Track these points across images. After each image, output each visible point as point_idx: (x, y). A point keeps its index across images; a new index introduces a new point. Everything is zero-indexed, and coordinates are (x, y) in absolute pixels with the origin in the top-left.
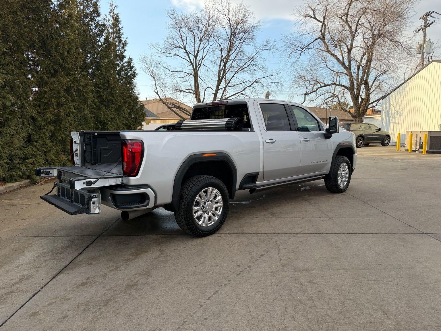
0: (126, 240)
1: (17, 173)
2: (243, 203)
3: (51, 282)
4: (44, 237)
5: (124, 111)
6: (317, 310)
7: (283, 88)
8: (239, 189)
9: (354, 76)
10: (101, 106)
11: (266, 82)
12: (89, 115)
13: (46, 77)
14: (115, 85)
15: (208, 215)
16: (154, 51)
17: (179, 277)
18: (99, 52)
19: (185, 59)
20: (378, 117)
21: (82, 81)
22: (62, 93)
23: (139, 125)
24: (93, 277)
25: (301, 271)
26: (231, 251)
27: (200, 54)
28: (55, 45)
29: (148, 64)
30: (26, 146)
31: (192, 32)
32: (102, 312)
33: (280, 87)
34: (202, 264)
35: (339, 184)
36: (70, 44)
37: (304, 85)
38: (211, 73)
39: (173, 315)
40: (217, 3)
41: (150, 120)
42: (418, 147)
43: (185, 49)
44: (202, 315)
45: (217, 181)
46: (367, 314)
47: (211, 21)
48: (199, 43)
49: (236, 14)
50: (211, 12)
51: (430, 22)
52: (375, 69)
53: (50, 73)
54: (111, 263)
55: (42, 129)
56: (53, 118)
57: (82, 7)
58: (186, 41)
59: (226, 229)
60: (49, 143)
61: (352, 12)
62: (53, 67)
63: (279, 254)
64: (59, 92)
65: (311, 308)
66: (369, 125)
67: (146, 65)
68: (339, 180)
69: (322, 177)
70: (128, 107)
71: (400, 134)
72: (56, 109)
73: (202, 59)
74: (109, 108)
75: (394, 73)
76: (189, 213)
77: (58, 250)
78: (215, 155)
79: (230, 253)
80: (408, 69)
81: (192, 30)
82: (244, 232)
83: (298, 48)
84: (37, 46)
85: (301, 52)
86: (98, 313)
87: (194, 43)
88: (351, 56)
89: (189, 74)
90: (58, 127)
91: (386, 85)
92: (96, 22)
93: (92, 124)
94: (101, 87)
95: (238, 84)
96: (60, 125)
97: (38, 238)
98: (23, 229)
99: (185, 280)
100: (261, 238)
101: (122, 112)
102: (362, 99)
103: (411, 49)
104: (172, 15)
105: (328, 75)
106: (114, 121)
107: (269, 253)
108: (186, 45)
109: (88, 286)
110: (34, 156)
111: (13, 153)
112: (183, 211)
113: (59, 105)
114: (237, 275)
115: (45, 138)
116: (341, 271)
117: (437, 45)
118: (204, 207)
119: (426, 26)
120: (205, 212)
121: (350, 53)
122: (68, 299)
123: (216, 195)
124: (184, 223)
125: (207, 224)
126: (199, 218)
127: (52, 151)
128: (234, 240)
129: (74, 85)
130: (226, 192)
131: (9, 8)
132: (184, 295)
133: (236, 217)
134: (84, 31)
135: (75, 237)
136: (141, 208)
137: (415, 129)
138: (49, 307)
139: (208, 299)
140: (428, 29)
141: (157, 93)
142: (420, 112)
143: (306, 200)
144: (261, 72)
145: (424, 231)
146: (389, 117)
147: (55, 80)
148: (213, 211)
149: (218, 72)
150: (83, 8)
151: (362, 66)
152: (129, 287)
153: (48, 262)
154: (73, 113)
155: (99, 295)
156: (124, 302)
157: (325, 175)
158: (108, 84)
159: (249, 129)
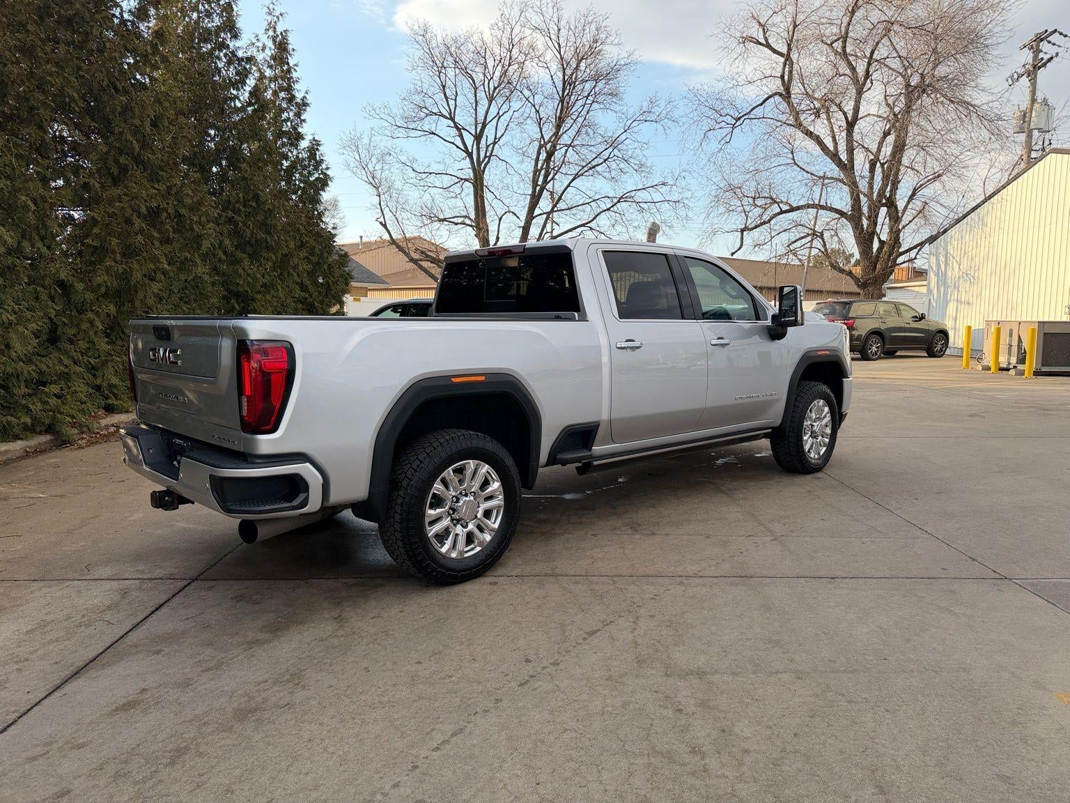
0: (258, 592)
1: (19, 418)
2: (568, 497)
3: (47, 700)
4: (55, 582)
5: (295, 267)
6: (708, 781)
7: (690, 214)
8: (548, 464)
9: (863, 185)
10: (240, 255)
11: (649, 199)
12: (206, 278)
13: (97, 185)
14: (274, 206)
15: (465, 530)
16: (377, 123)
17: (373, 689)
18: (235, 123)
19: (453, 143)
20: (918, 287)
21: (187, 195)
22: (138, 223)
23: (334, 301)
24: (156, 688)
25: (684, 675)
26: (515, 622)
27: (489, 132)
28: (121, 107)
29: (363, 156)
30: (43, 353)
31: (469, 79)
32: (161, 781)
33: (682, 213)
34: (437, 656)
35: (807, 450)
36: (160, 103)
37: (741, 208)
38: (516, 178)
39: (338, 791)
40: (531, 9)
41: (367, 290)
42: (1014, 360)
43: (452, 119)
44: (413, 792)
45: (490, 445)
46: (835, 792)
47: (515, 52)
48: (487, 106)
49: (576, 35)
50: (516, 31)
51: (1046, 57)
52: (913, 169)
53: (109, 173)
54: (209, 651)
55: (87, 311)
56: (114, 284)
57: (195, 15)
58: (455, 100)
59: (514, 564)
60: (103, 345)
61: (857, 31)
62: (117, 161)
63: (635, 629)
64: (128, 221)
65: (693, 774)
66: (897, 306)
67: (358, 158)
68: (807, 440)
69: (764, 434)
70: (307, 258)
71: (969, 328)
72: (122, 262)
73: (495, 143)
74: (259, 260)
75: (958, 180)
76: (415, 523)
77: (83, 616)
78: (482, 378)
79: (511, 628)
80: (993, 171)
81: (469, 72)
82: (558, 571)
83: (725, 119)
84: (77, 109)
85: (734, 127)
86: (150, 784)
87: (474, 105)
88: (855, 138)
89: (462, 179)
90: (127, 307)
91: (940, 209)
92: (230, 52)
93: (214, 300)
94: (240, 210)
95: (581, 205)
96: (132, 301)
97: (42, 584)
98: (8, 561)
99: (386, 698)
100: (597, 587)
101: (291, 271)
102: (882, 242)
103: (1000, 123)
104: (421, 38)
105: (799, 183)
106: (272, 292)
107: (610, 627)
108: (455, 110)
109: (138, 712)
110: (65, 377)
111: (9, 370)
112: (399, 521)
113: (130, 252)
114: (519, 686)
115: (92, 333)
116: (785, 677)
117: (1065, 113)
118: (454, 510)
119: (1038, 65)
120: (456, 521)
121: (853, 131)
122: (80, 747)
123: (486, 478)
124: (402, 550)
125: (462, 553)
126: (441, 537)
127: (110, 364)
128: (528, 592)
129: (168, 204)
130: (514, 471)
131: (9, 16)
132: (376, 738)
133: (543, 534)
134: (199, 74)
135: (133, 582)
136: (288, 513)
137: (1009, 316)
138: (27, 767)
139: (437, 749)
140: (1041, 73)
141: (385, 226)
142: (1022, 276)
143: (722, 492)
144: (637, 177)
145: (1004, 573)
146: (946, 287)
147: (119, 191)
148: (479, 519)
149: (532, 174)
150: (199, 17)
151: (882, 162)
152: (242, 714)
153: (51, 647)
154: (165, 273)
155: (160, 737)
156: (220, 753)
157: (770, 430)
158: (257, 203)
159: (576, 314)
